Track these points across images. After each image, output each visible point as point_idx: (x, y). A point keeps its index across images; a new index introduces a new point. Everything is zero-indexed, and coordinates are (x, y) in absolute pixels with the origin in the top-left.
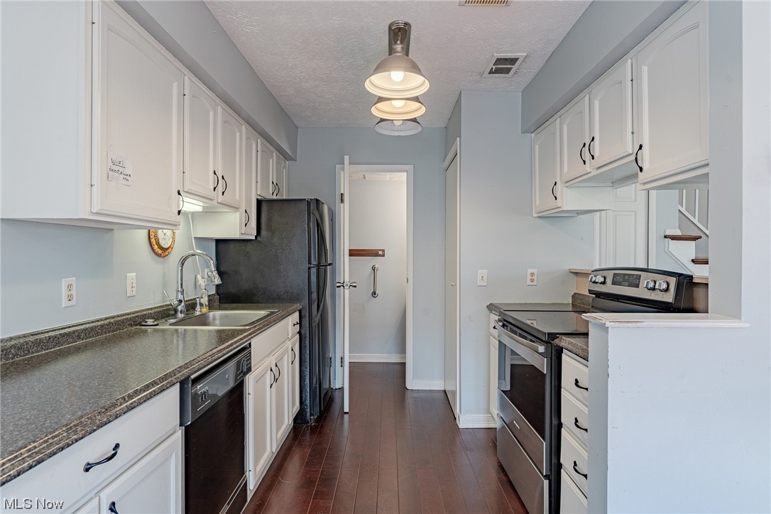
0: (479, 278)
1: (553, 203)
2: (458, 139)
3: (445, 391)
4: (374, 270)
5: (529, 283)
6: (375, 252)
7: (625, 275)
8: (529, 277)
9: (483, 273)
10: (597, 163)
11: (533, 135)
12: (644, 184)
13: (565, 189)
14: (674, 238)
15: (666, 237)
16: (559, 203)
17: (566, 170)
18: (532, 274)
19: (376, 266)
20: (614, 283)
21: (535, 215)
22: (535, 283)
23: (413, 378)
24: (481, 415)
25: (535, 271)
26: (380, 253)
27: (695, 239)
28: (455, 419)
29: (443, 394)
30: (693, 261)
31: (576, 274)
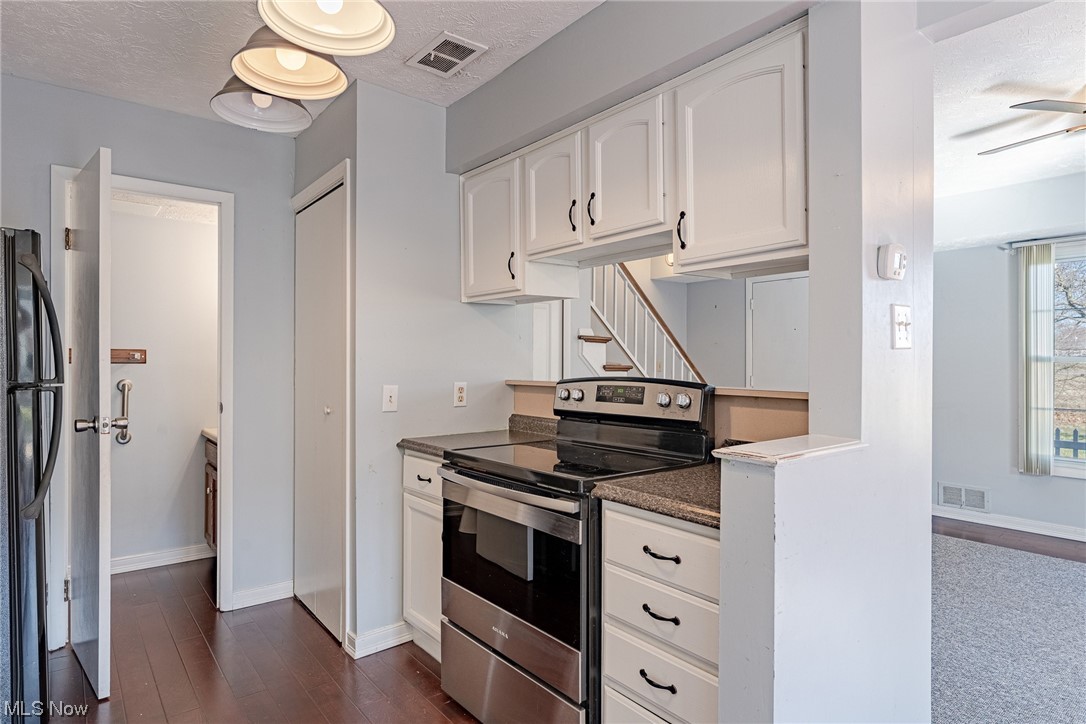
0: (386, 398)
1: (509, 283)
2: (348, 160)
3: (295, 598)
4: (122, 391)
5: (456, 403)
6: (125, 355)
7: (625, 387)
8: (456, 395)
9: (392, 389)
10: (595, 230)
11: (462, 178)
12: (683, 265)
13: (527, 263)
14: (588, 339)
15: (580, 338)
16: (518, 283)
17: (533, 235)
18: (461, 390)
19: (127, 382)
20: (600, 399)
21: (464, 300)
22: (464, 403)
23: (234, 589)
24: (387, 627)
25: (463, 384)
26: (137, 356)
27: (605, 341)
28: (339, 644)
29: (291, 605)
30: (604, 367)
31: (515, 387)
